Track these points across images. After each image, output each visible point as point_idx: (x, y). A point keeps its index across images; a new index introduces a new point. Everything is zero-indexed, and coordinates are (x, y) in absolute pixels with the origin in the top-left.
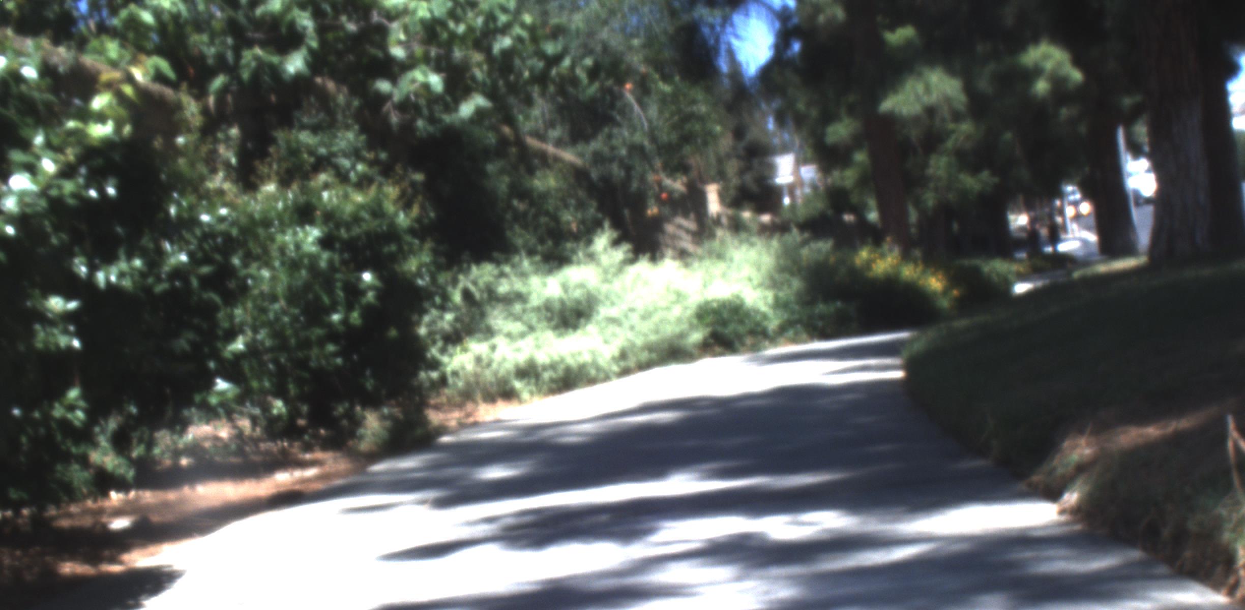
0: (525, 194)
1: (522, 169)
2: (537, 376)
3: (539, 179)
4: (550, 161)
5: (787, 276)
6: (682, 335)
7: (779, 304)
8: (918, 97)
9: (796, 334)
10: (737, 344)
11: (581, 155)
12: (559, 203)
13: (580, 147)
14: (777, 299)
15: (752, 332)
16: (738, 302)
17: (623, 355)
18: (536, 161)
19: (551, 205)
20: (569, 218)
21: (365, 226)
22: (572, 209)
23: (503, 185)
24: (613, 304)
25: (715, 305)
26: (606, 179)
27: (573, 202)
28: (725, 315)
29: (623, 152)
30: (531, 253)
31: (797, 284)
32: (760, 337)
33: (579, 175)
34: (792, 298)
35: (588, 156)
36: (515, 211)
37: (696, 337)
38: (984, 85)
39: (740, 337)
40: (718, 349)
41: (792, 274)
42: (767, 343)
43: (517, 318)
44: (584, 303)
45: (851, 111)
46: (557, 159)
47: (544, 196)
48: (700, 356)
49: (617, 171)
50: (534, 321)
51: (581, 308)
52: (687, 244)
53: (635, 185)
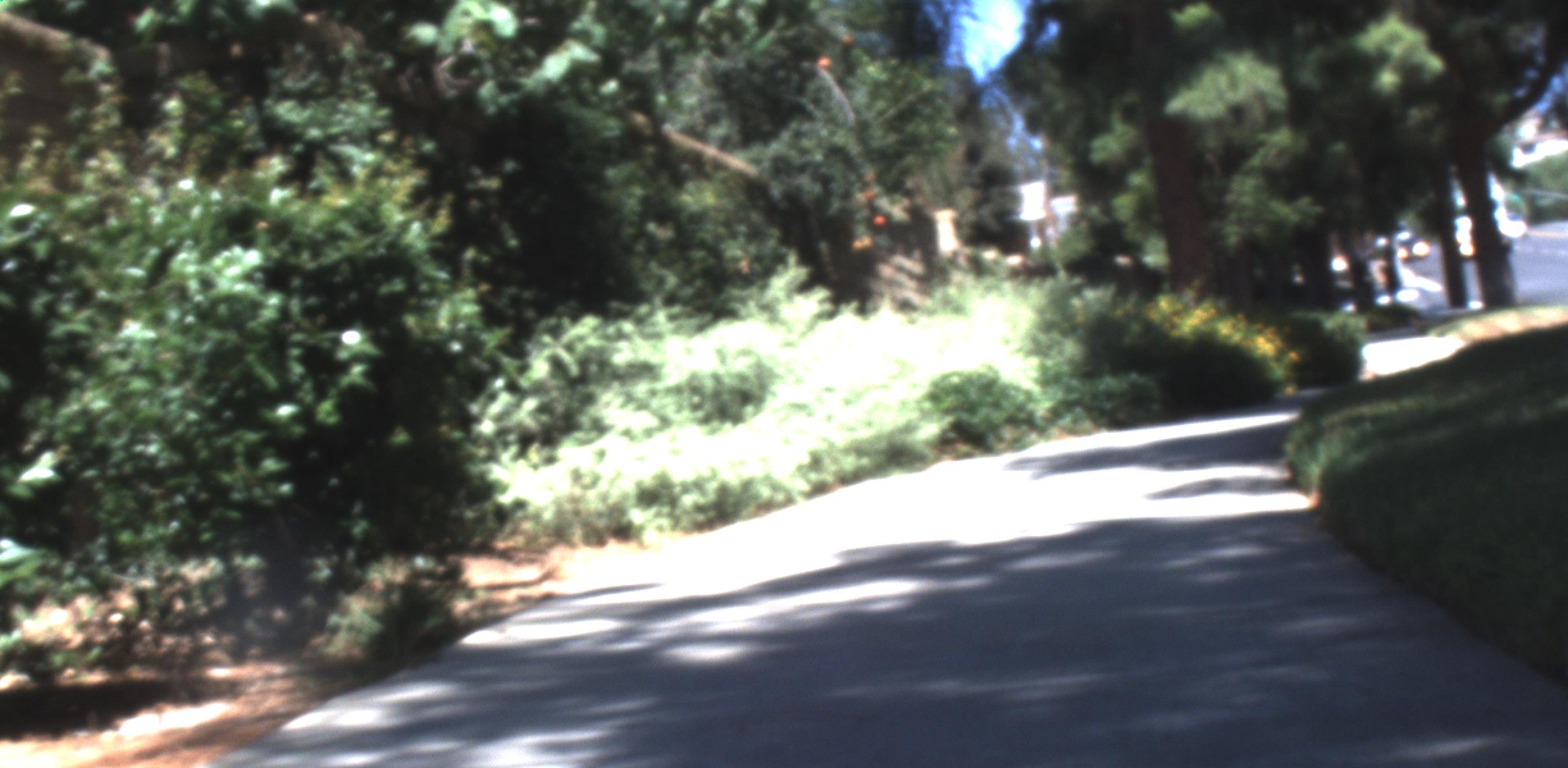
0: (666, 214)
1: (664, 179)
2: (673, 502)
3: (690, 194)
4: (708, 168)
5: (1056, 336)
6: (909, 428)
7: (1048, 380)
8: (1220, 96)
9: (1075, 421)
10: (991, 439)
11: (756, 162)
12: (722, 230)
13: (756, 150)
14: (1044, 369)
15: (1012, 421)
16: (991, 374)
17: (816, 462)
18: (685, 167)
19: (707, 232)
20: (737, 253)
21: (346, 248)
22: (741, 240)
23: (632, 199)
24: (799, 381)
25: (955, 380)
26: (793, 197)
27: (742, 228)
28: (973, 394)
29: (818, 157)
30: (670, 300)
31: (1071, 348)
32: (1024, 428)
33: (753, 190)
34: (1065, 369)
35: (766, 164)
36: (651, 239)
37: (930, 430)
38: (1308, 77)
39: (994, 428)
40: (963, 448)
41: (1065, 333)
42: (1033, 436)
43: (642, 406)
44: (753, 380)
45: (1129, 114)
46: (719, 166)
47: (698, 218)
48: (937, 459)
49: (807, 184)
50: (670, 412)
51: (746, 387)
52: (910, 292)
53: (836, 205)
